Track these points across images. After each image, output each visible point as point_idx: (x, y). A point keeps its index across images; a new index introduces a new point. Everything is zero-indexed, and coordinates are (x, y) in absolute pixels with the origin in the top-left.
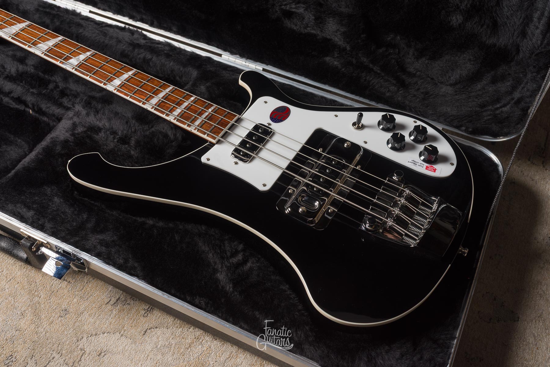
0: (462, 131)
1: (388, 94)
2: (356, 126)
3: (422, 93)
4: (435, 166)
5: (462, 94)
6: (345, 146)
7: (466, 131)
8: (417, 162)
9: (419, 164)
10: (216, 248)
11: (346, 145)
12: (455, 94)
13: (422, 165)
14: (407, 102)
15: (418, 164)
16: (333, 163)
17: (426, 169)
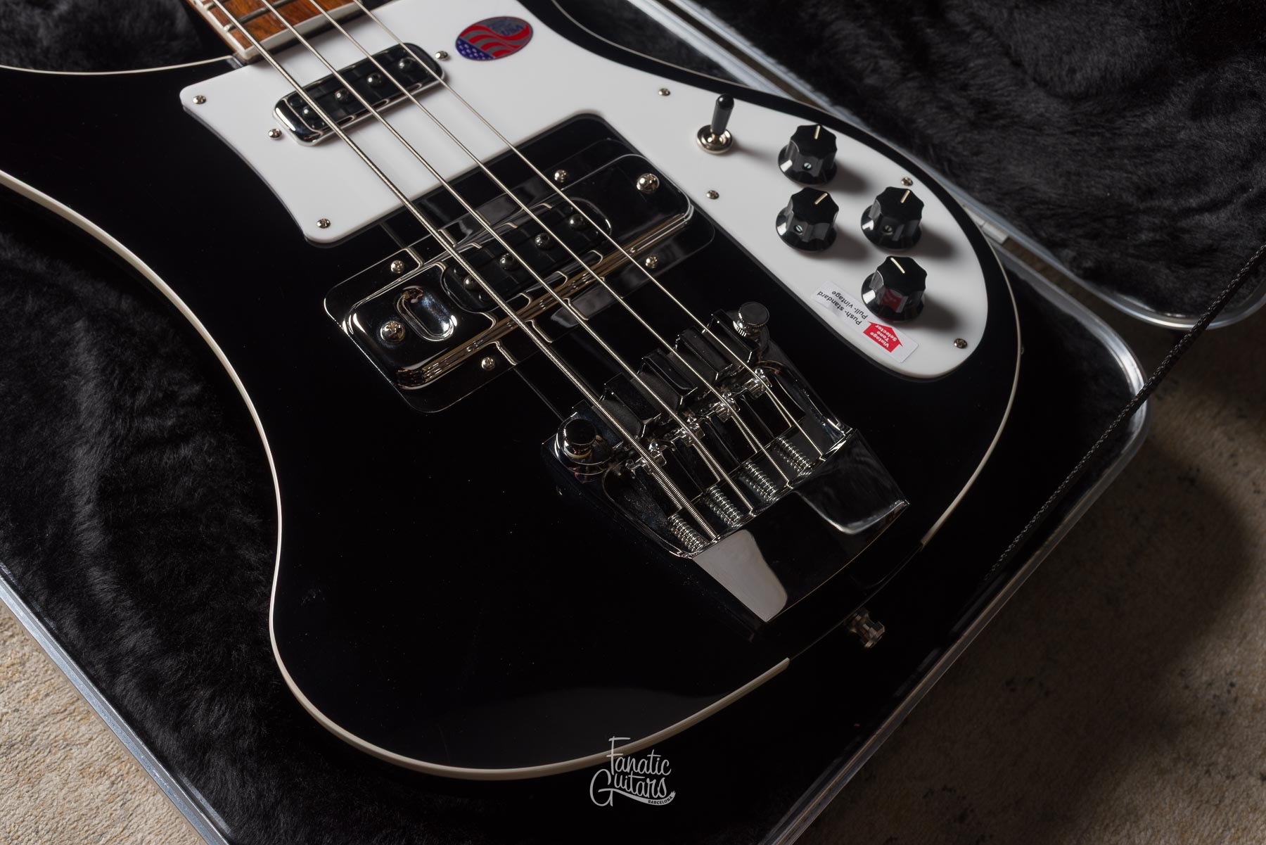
0: (1062, 262)
1: (871, 80)
2: (710, 140)
3: (973, 102)
4: (900, 333)
5: (1093, 135)
6: (638, 187)
7: (1074, 264)
8: (848, 304)
9: (852, 311)
10: (113, 371)
11: (642, 181)
12: (1070, 129)
13: (858, 316)
14: (921, 122)
15: (847, 309)
16: (572, 222)
17: (867, 332)
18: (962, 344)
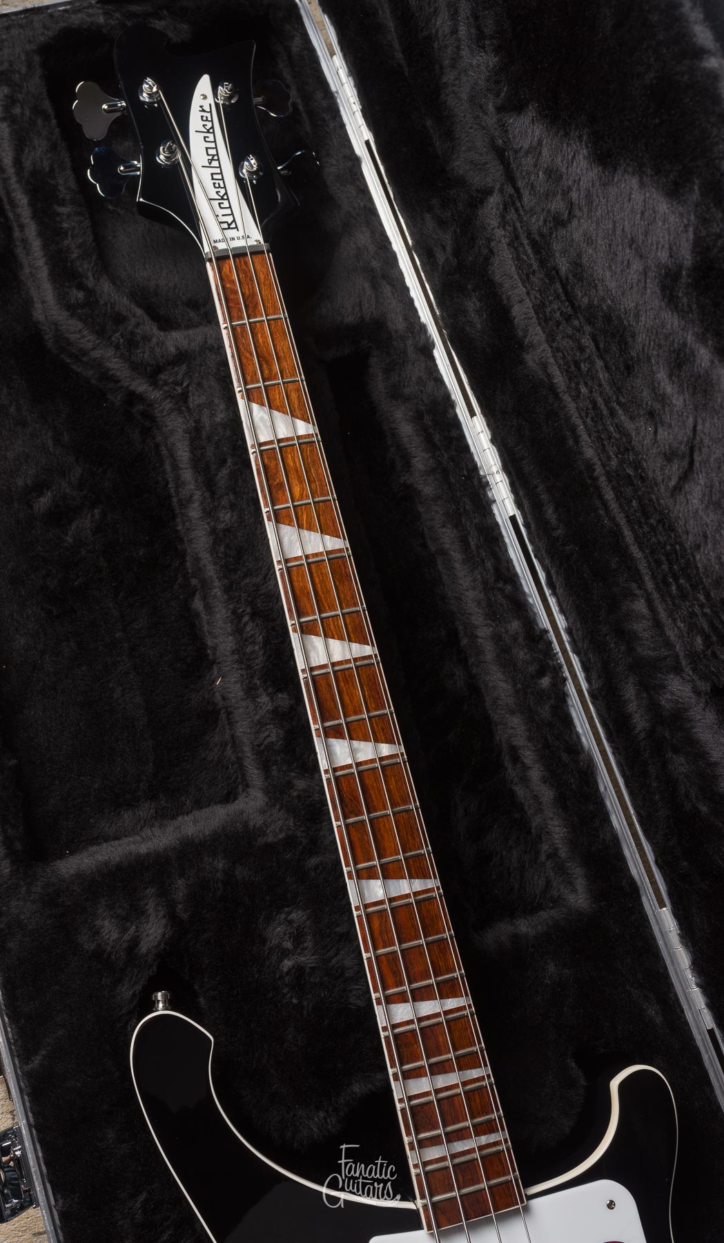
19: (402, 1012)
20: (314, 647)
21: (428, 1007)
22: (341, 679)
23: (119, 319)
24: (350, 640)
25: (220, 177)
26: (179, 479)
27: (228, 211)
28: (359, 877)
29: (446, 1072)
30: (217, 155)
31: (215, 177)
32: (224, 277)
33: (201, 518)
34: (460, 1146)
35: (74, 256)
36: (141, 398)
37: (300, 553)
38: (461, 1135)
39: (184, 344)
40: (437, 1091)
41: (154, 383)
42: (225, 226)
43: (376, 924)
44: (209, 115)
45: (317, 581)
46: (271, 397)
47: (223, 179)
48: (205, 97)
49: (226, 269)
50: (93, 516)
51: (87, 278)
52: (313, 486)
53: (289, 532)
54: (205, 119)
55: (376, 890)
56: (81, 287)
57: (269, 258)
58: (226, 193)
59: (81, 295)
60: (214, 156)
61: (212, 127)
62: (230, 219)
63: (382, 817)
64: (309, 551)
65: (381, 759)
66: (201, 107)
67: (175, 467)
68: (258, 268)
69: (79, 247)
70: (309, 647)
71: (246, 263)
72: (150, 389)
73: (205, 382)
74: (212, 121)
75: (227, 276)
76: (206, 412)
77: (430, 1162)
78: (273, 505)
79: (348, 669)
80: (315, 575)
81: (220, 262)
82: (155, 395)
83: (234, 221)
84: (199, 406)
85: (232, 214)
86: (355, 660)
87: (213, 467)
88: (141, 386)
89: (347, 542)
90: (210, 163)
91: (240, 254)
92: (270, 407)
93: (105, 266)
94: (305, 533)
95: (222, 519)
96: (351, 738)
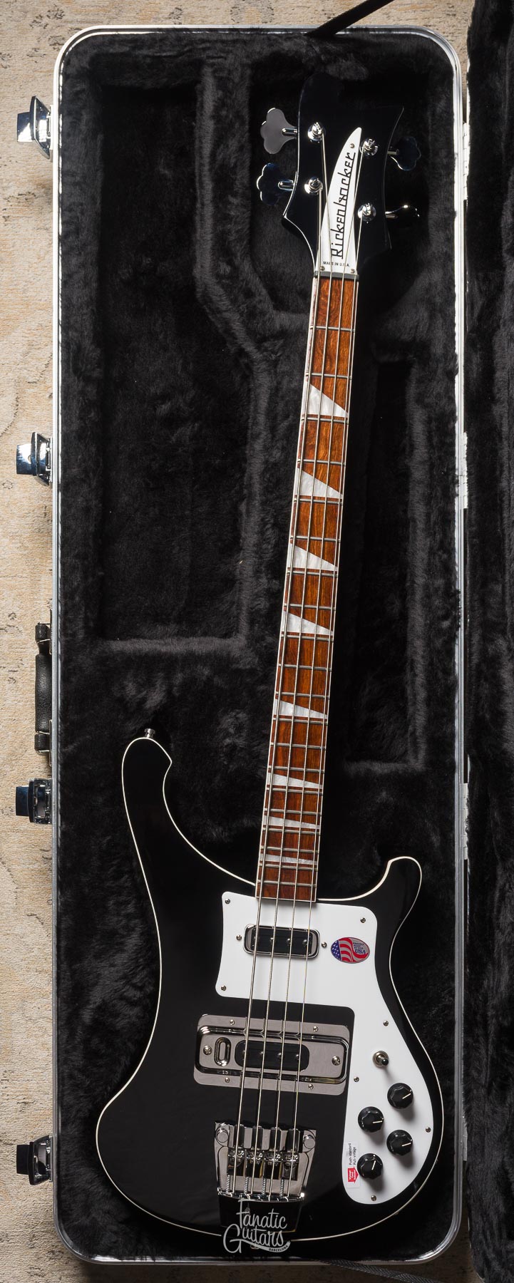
4: (360, 1180)
8: (355, 1155)
9: (352, 1159)
13: (353, 1162)
15: (352, 1156)
17: (349, 1170)
18: (374, 1199)
19: (281, 781)
20: (300, 556)
21: (296, 783)
22: (310, 580)
23: (249, 294)
24: (323, 558)
25: (343, 214)
26: (255, 419)
27: (340, 242)
28: (281, 699)
29: (295, 820)
30: (347, 196)
31: (340, 213)
32: (322, 292)
33: (261, 450)
34: (288, 860)
35: (232, 238)
36: (247, 355)
37: (310, 494)
38: (292, 855)
39: (287, 323)
40: (286, 828)
41: (258, 348)
42: (335, 253)
43: (283, 728)
44: (351, 162)
45: (316, 515)
46: (326, 385)
47: (344, 216)
48: (353, 146)
49: (324, 287)
50: (193, 427)
51: (236, 257)
52: (333, 452)
53: (308, 478)
54: (347, 164)
55: (289, 709)
56: (230, 263)
57: (356, 286)
58: (343, 228)
59: (228, 269)
60: (344, 196)
61: (350, 173)
62: (339, 248)
63: (307, 669)
64: (317, 495)
65: (318, 636)
66: (348, 154)
67: (256, 411)
68: (346, 291)
69: (237, 232)
70: (297, 555)
71: (339, 286)
72: (255, 351)
73: (292, 356)
74: (352, 167)
75: (324, 291)
76: (287, 378)
77: (270, 863)
78: (304, 458)
79: (316, 575)
80: (315, 510)
81: (322, 280)
82: (257, 356)
83: (342, 250)
84: (283, 372)
85: (342, 245)
86: (322, 571)
87: (279, 418)
88: (250, 347)
89: (343, 495)
90: (340, 201)
91: (337, 278)
92: (323, 392)
93: (251, 251)
94: (318, 482)
95: (274, 455)
96: (304, 617)
